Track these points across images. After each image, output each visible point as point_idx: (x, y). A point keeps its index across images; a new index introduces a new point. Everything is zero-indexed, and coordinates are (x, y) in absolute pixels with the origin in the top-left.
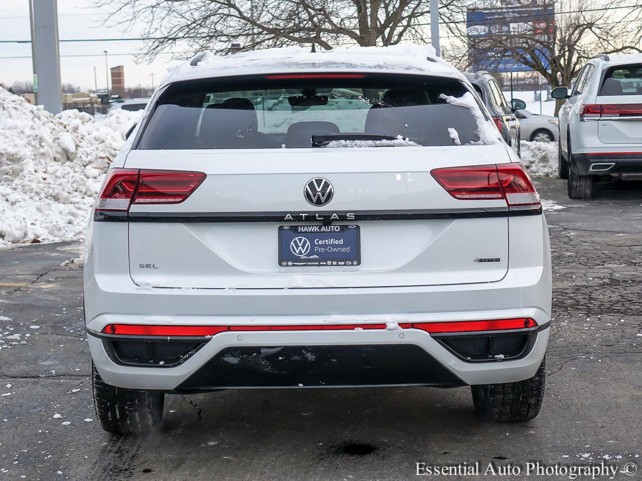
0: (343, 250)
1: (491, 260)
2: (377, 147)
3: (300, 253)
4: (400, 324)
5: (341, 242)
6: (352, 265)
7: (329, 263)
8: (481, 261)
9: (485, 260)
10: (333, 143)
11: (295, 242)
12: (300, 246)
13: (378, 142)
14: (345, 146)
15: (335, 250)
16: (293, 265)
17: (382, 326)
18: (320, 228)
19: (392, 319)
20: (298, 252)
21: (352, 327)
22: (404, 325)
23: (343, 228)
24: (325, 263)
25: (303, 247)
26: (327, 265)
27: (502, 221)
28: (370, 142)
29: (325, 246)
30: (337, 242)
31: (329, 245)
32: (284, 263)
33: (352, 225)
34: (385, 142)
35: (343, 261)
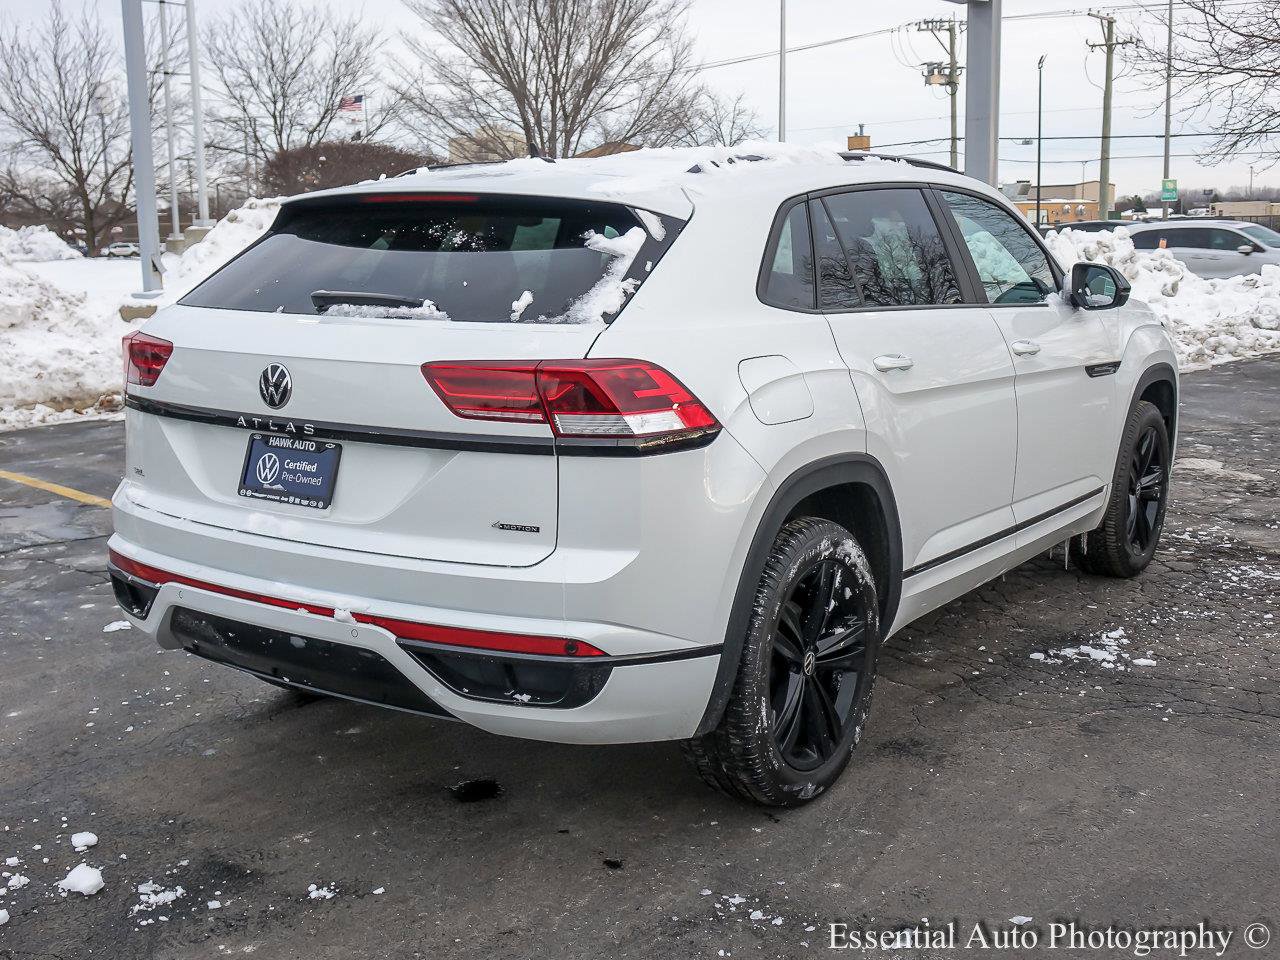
0: (313, 481)
1: (522, 529)
2: (387, 317)
3: (266, 479)
4: (354, 614)
5: (313, 468)
6: (317, 507)
7: (292, 499)
8: (503, 527)
9: (510, 527)
10: (334, 308)
11: (264, 460)
12: (267, 469)
13: (393, 310)
14: (347, 314)
15: (305, 480)
16: (252, 496)
17: (329, 612)
18: (293, 444)
19: (345, 603)
20: (263, 476)
21: (294, 605)
22: (361, 617)
23: (320, 448)
24: (286, 499)
25: (271, 470)
26: (288, 502)
27: (547, 463)
28: (381, 310)
29: (294, 472)
30: (308, 468)
31: (300, 471)
32: (243, 491)
33: (330, 444)
34: (404, 310)
35: (308, 499)
